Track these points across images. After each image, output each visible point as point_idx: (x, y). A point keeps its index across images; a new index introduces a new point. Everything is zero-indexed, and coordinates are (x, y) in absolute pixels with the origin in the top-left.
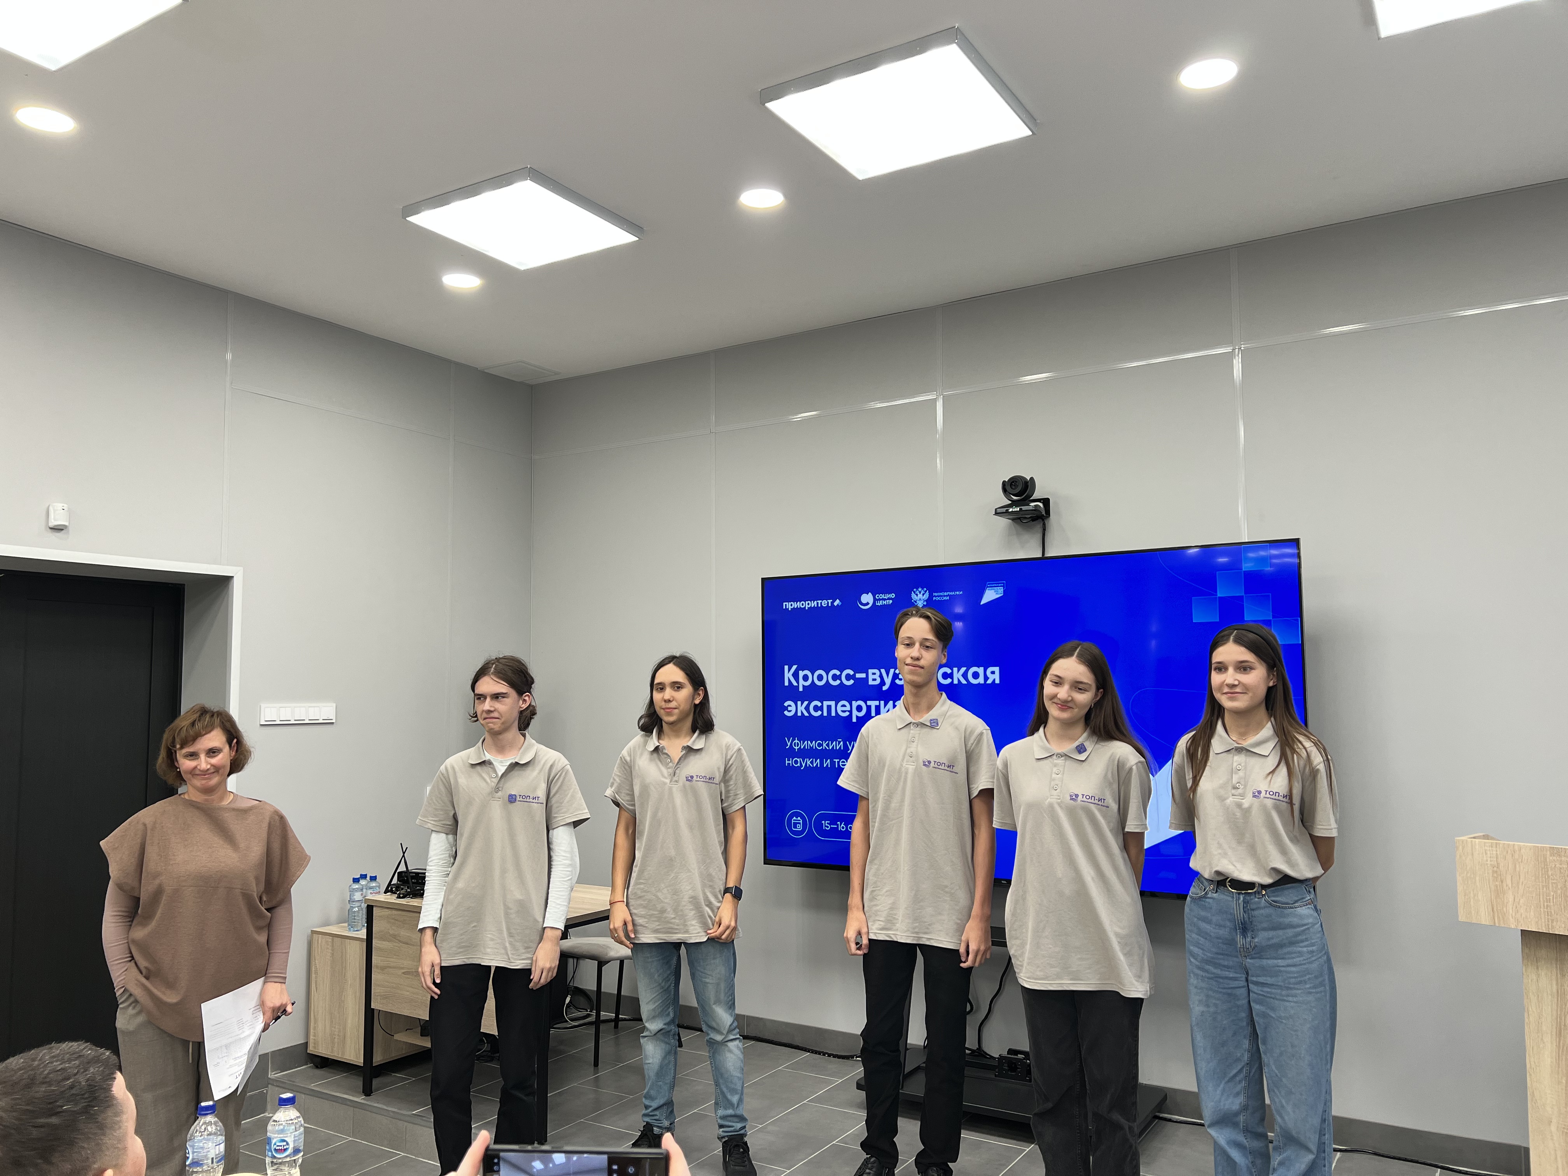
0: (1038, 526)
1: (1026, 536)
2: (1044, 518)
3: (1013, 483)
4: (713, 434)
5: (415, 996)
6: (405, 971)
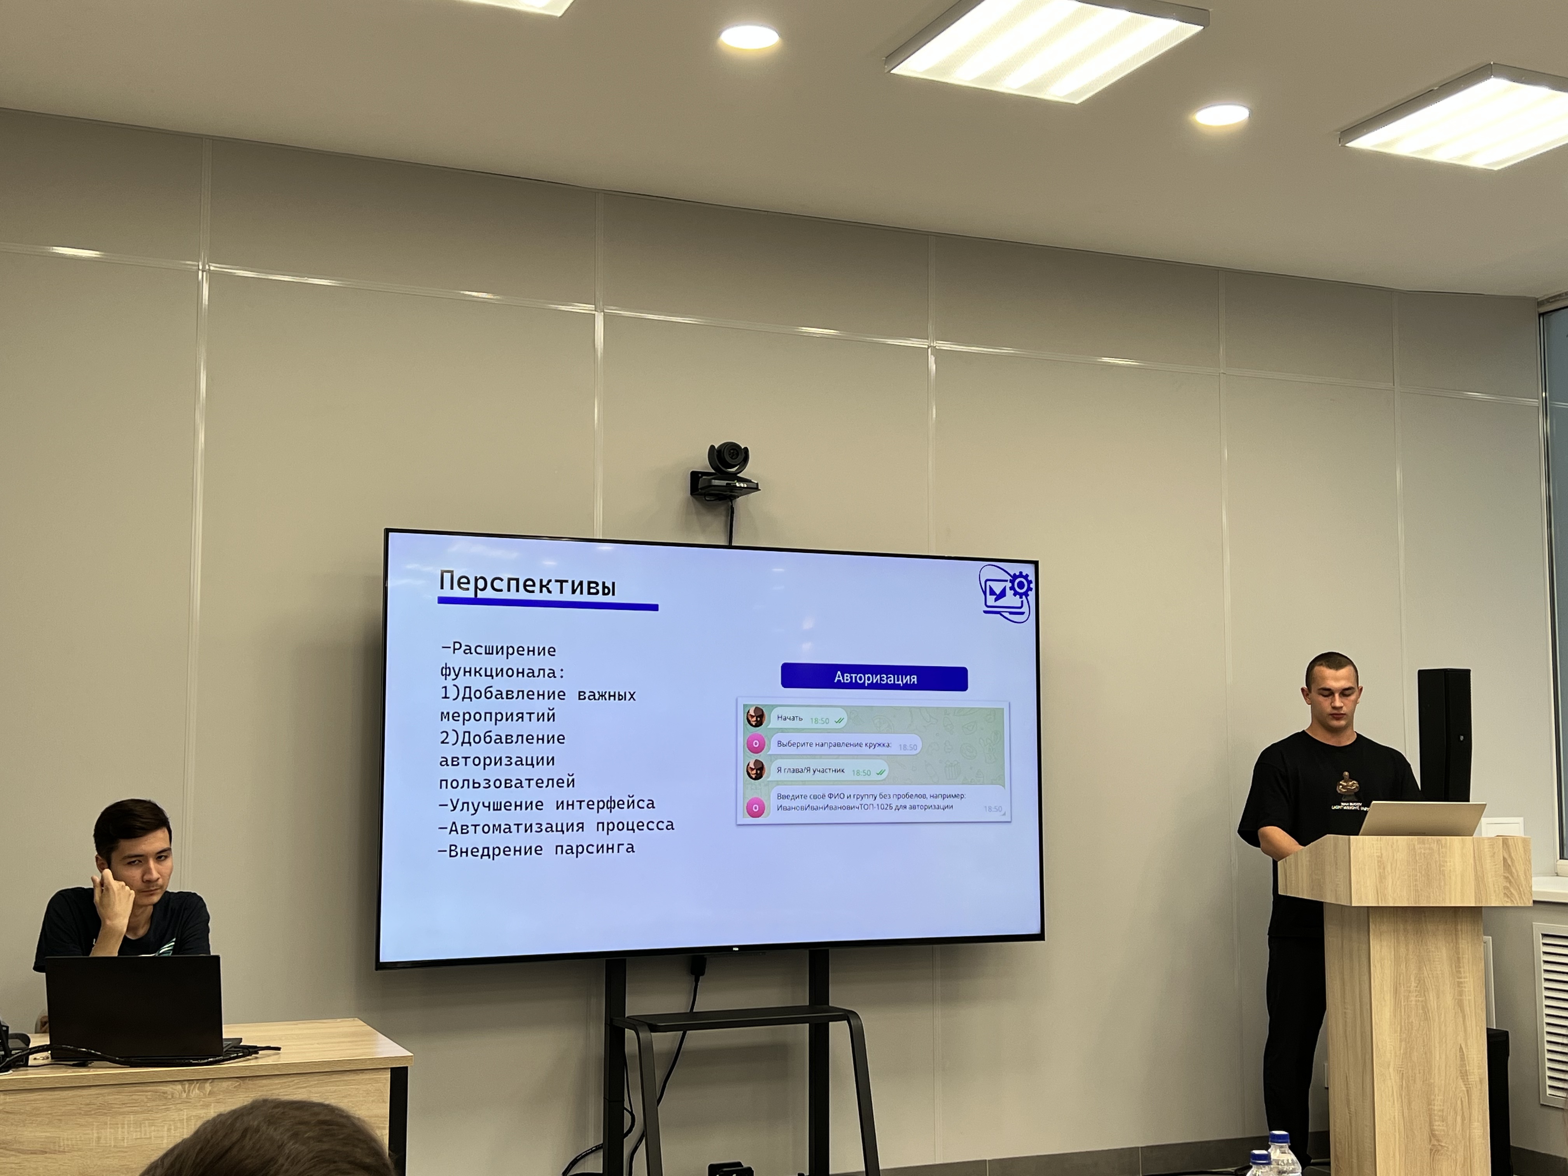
2: (732, 498)
3: (732, 451)
4: (205, 273)
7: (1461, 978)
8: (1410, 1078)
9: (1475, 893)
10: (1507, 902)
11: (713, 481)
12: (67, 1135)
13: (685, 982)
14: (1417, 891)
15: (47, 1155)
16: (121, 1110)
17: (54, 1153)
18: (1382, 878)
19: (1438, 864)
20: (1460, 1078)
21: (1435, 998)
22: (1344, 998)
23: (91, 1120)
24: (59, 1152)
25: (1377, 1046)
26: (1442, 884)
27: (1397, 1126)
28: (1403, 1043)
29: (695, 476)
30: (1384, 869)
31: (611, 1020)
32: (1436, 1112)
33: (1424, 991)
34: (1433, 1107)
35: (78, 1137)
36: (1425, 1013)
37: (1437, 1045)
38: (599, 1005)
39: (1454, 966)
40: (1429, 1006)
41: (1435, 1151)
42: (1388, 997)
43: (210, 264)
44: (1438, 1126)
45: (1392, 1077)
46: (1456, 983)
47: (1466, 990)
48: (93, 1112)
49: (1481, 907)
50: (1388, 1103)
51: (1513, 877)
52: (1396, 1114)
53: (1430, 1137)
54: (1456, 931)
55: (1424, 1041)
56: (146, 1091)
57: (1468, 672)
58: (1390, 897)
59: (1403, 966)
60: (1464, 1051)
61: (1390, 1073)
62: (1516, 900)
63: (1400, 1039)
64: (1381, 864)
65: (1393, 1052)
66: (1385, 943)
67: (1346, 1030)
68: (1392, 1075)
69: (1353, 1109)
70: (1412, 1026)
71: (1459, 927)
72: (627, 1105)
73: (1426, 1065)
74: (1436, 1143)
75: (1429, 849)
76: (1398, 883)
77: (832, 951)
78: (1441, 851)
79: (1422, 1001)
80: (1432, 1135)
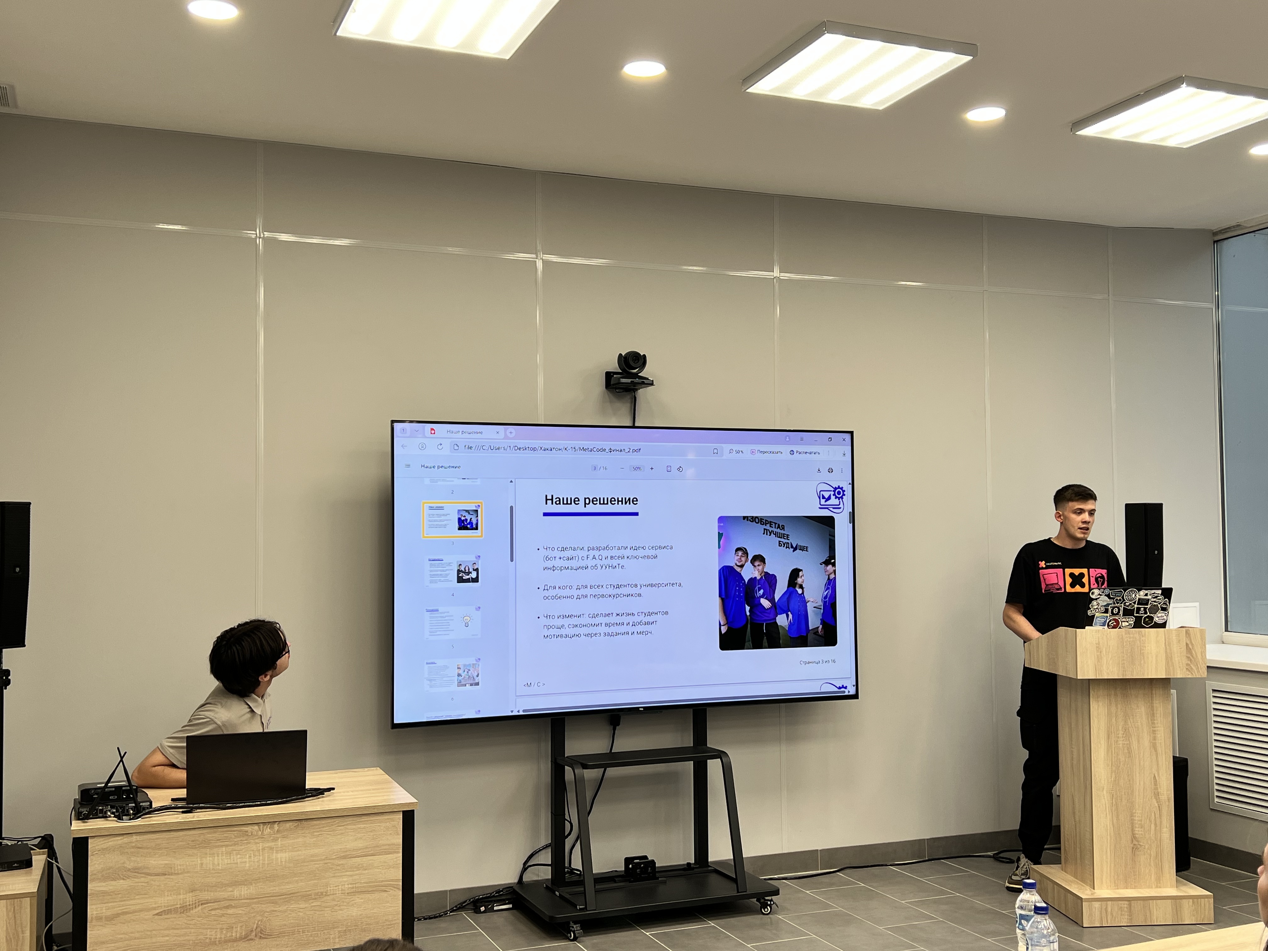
2: (635, 390)
3: (634, 358)
4: (261, 239)
5: (182, 938)
6: (157, 911)
7: (1155, 727)
8: (1118, 798)
9: (1166, 668)
10: (1189, 674)
11: (621, 379)
12: (180, 862)
13: (607, 731)
14: (1124, 668)
15: (166, 876)
16: (217, 844)
17: (172, 875)
18: (1099, 659)
19: (1139, 648)
20: (1153, 797)
21: (1137, 743)
22: (1072, 741)
23: (195, 851)
24: (175, 874)
25: (1095, 776)
26: (1142, 662)
27: (1108, 831)
28: (1113, 773)
29: (609, 375)
30: (1101, 652)
31: (555, 759)
32: (1136, 822)
33: (1129, 737)
34: (1134, 818)
35: (187, 863)
36: (1129, 753)
37: (1138, 775)
38: (546, 747)
39: (1150, 720)
40: (1132, 747)
41: (1135, 849)
42: (1103, 742)
43: (265, 233)
44: (1138, 831)
45: (1106, 797)
46: (1151, 731)
47: (1159, 736)
48: (197, 846)
49: (1169, 679)
50: (1102, 815)
51: (1193, 657)
52: (1108, 823)
53: (1132, 839)
54: (1151, 694)
55: (1128, 772)
56: (234, 831)
57: (1160, 506)
58: (1104, 672)
59: (1114, 720)
60: (1157, 779)
61: (1104, 795)
62: (1195, 672)
63: (1111, 771)
64: (1098, 648)
65: (1106, 780)
66: (1101, 704)
67: (1072, 763)
68: (1105, 795)
69: (1077, 819)
70: (1120, 761)
71: (1154, 692)
72: (567, 817)
73: (1129, 788)
74: (1136, 843)
75: (1133, 638)
76: (1111, 662)
77: (708, 709)
78: (1141, 640)
79: (1127, 744)
80: (1134, 837)
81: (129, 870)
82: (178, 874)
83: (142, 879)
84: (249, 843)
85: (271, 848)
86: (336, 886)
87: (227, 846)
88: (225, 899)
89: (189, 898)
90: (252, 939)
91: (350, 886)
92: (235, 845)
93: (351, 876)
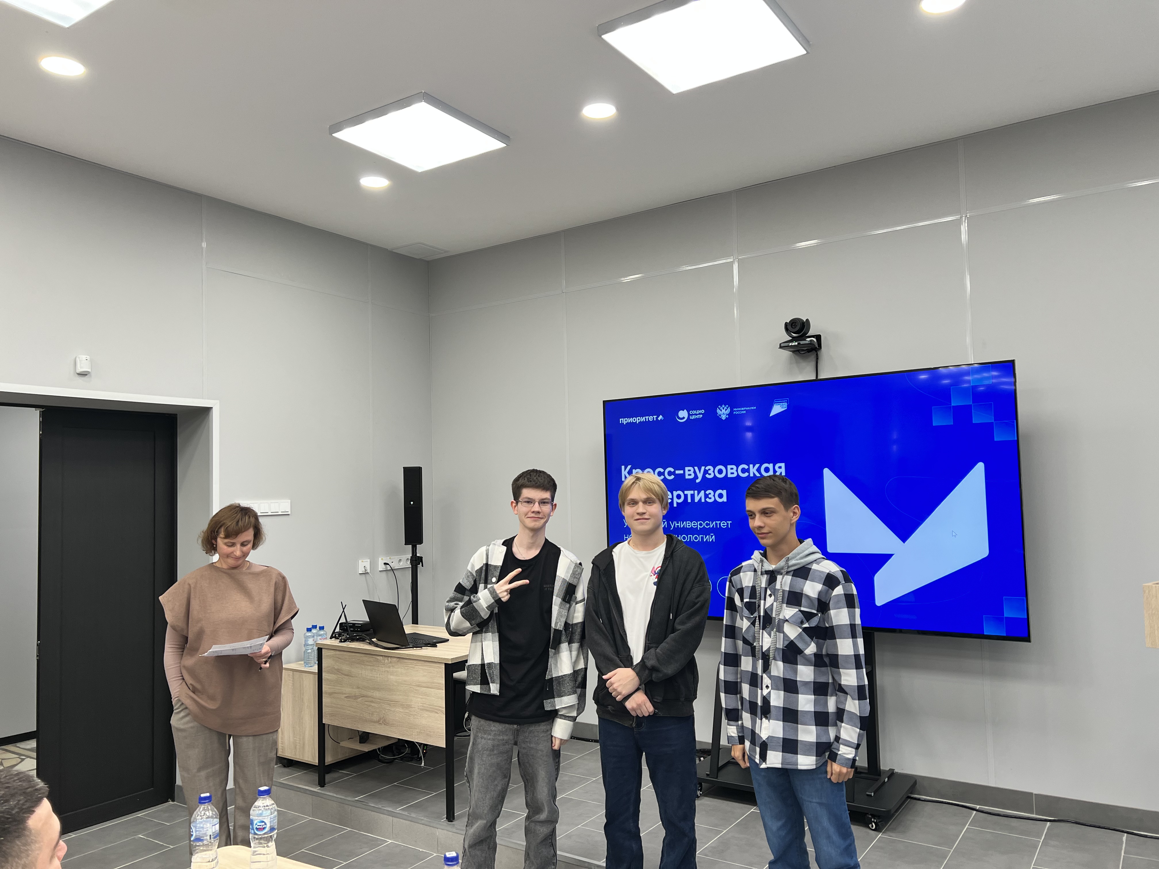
0: (813, 357)
1: (804, 364)
4: (564, 293)
5: (355, 714)
6: (347, 695)
81: (336, 669)
82: (352, 677)
83: (340, 676)
84: (379, 666)
85: (388, 672)
86: (415, 703)
87: (370, 666)
88: (370, 697)
89: (356, 692)
90: (381, 724)
91: (421, 705)
92: (373, 666)
93: (422, 698)
